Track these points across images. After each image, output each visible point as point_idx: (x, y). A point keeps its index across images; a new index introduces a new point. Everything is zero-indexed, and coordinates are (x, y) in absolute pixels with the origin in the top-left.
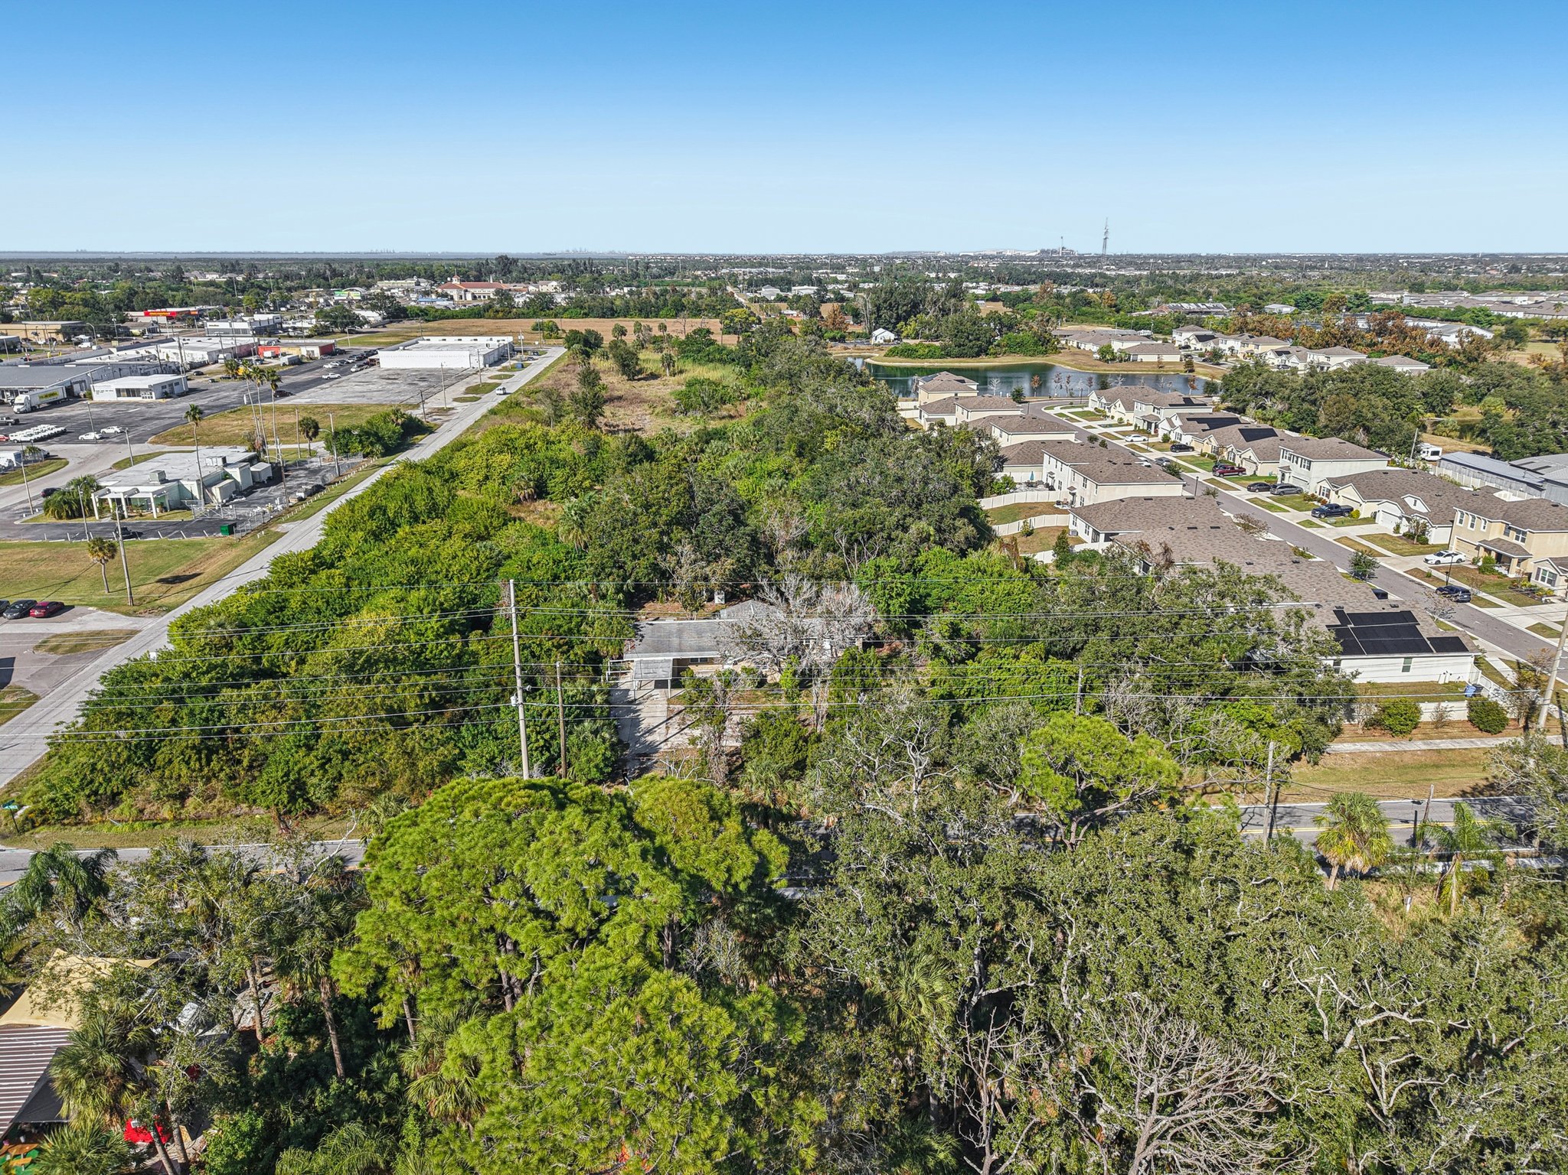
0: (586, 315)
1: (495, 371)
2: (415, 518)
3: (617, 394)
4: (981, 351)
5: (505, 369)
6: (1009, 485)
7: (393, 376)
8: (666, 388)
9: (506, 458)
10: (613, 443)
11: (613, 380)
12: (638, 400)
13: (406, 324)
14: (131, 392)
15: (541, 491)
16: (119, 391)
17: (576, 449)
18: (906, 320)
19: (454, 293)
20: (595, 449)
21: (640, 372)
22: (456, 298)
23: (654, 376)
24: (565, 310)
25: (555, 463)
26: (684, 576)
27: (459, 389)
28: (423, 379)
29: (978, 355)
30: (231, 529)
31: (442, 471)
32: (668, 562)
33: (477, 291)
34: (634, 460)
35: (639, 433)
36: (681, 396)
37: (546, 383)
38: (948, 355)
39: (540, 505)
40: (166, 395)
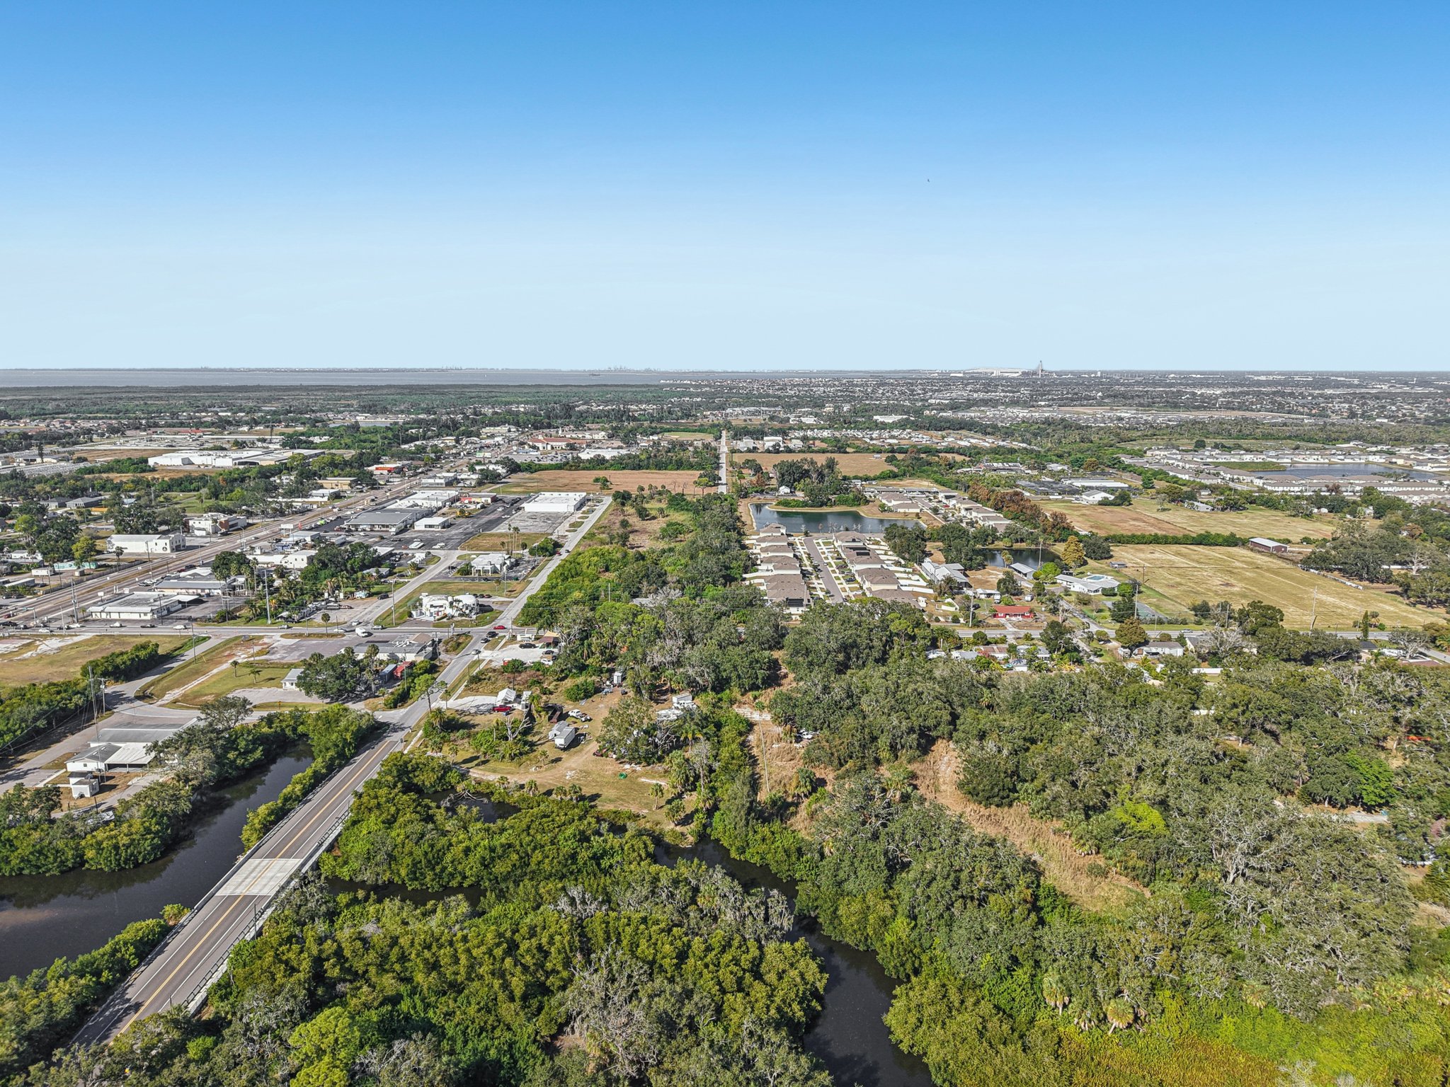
0: (624, 468)
1: (579, 514)
2: (572, 577)
3: (636, 528)
4: (822, 504)
5: (584, 513)
6: (757, 570)
7: (534, 516)
8: (657, 525)
9: (596, 558)
10: (631, 552)
11: (635, 521)
12: (644, 531)
13: (520, 475)
14: (431, 526)
15: (607, 569)
16: (426, 526)
17: (619, 555)
18: (799, 481)
19: (540, 445)
20: (625, 555)
21: (647, 515)
22: (541, 449)
23: (654, 518)
24: (612, 465)
25: (612, 560)
26: (644, 590)
27: (566, 525)
28: (548, 519)
29: (821, 506)
30: (517, 579)
31: (574, 560)
32: (640, 586)
33: (554, 444)
34: (637, 560)
35: (640, 549)
36: (664, 530)
37: (604, 522)
38: (806, 506)
39: (607, 574)
40: (444, 527)
